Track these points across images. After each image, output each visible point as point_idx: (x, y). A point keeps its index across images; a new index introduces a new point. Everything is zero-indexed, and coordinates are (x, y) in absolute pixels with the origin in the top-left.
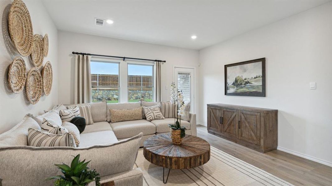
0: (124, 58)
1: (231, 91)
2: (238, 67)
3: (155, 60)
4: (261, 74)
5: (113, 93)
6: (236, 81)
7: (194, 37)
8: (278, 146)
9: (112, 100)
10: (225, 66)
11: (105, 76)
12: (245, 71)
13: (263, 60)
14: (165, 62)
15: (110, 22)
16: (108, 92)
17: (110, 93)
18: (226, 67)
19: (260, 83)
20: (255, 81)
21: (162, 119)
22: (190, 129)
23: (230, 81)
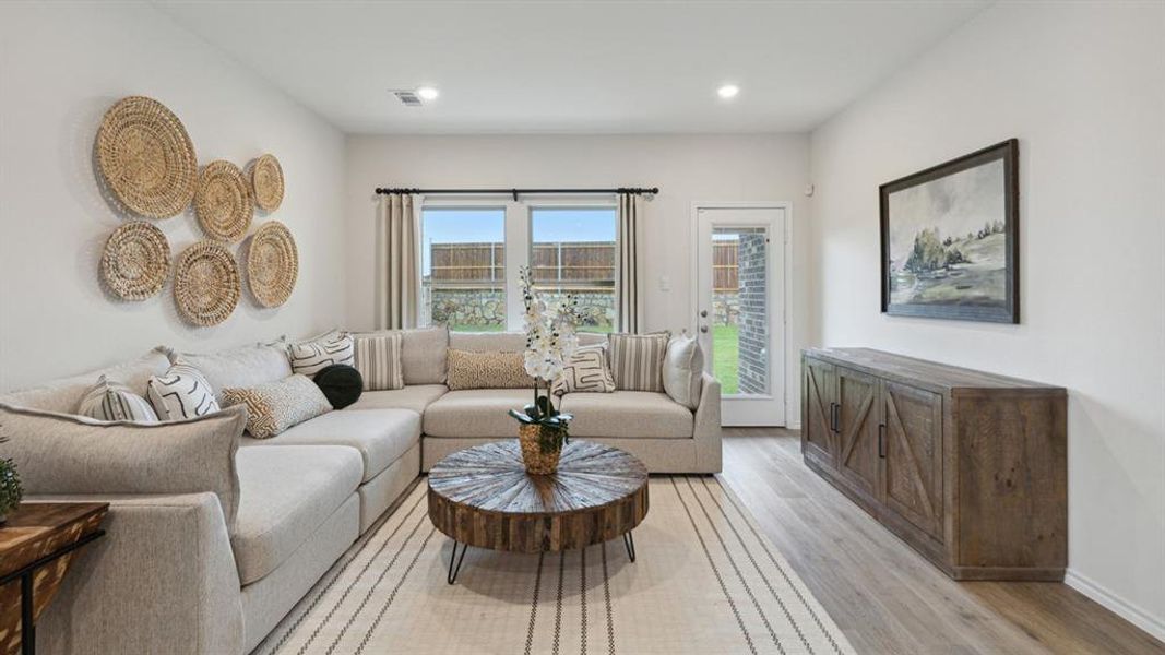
0: (515, 192)
1: (902, 294)
2: (923, 188)
3: (616, 188)
4: (1000, 217)
5: (602, 303)
6: (918, 251)
7: (728, 92)
8: (1071, 569)
9: (601, 324)
10: (882, 188)
11: (580, 249)
12: (946, 204)
13: (1009, 151)
14: (655, 191)
15: (428, 94)
16: (588, 298)
17: (594, 302)
18: (884, 191)
19: (999, 261)
20: (984, 251)
21: (605, 392)
22: (692, 438)
23: (900, 254)
